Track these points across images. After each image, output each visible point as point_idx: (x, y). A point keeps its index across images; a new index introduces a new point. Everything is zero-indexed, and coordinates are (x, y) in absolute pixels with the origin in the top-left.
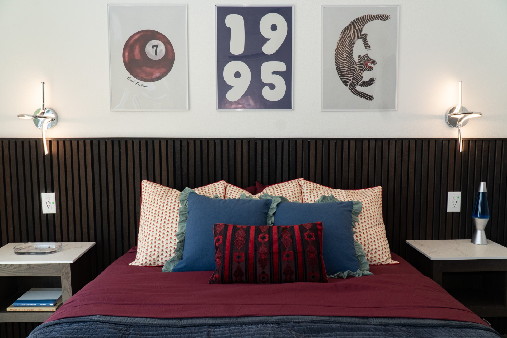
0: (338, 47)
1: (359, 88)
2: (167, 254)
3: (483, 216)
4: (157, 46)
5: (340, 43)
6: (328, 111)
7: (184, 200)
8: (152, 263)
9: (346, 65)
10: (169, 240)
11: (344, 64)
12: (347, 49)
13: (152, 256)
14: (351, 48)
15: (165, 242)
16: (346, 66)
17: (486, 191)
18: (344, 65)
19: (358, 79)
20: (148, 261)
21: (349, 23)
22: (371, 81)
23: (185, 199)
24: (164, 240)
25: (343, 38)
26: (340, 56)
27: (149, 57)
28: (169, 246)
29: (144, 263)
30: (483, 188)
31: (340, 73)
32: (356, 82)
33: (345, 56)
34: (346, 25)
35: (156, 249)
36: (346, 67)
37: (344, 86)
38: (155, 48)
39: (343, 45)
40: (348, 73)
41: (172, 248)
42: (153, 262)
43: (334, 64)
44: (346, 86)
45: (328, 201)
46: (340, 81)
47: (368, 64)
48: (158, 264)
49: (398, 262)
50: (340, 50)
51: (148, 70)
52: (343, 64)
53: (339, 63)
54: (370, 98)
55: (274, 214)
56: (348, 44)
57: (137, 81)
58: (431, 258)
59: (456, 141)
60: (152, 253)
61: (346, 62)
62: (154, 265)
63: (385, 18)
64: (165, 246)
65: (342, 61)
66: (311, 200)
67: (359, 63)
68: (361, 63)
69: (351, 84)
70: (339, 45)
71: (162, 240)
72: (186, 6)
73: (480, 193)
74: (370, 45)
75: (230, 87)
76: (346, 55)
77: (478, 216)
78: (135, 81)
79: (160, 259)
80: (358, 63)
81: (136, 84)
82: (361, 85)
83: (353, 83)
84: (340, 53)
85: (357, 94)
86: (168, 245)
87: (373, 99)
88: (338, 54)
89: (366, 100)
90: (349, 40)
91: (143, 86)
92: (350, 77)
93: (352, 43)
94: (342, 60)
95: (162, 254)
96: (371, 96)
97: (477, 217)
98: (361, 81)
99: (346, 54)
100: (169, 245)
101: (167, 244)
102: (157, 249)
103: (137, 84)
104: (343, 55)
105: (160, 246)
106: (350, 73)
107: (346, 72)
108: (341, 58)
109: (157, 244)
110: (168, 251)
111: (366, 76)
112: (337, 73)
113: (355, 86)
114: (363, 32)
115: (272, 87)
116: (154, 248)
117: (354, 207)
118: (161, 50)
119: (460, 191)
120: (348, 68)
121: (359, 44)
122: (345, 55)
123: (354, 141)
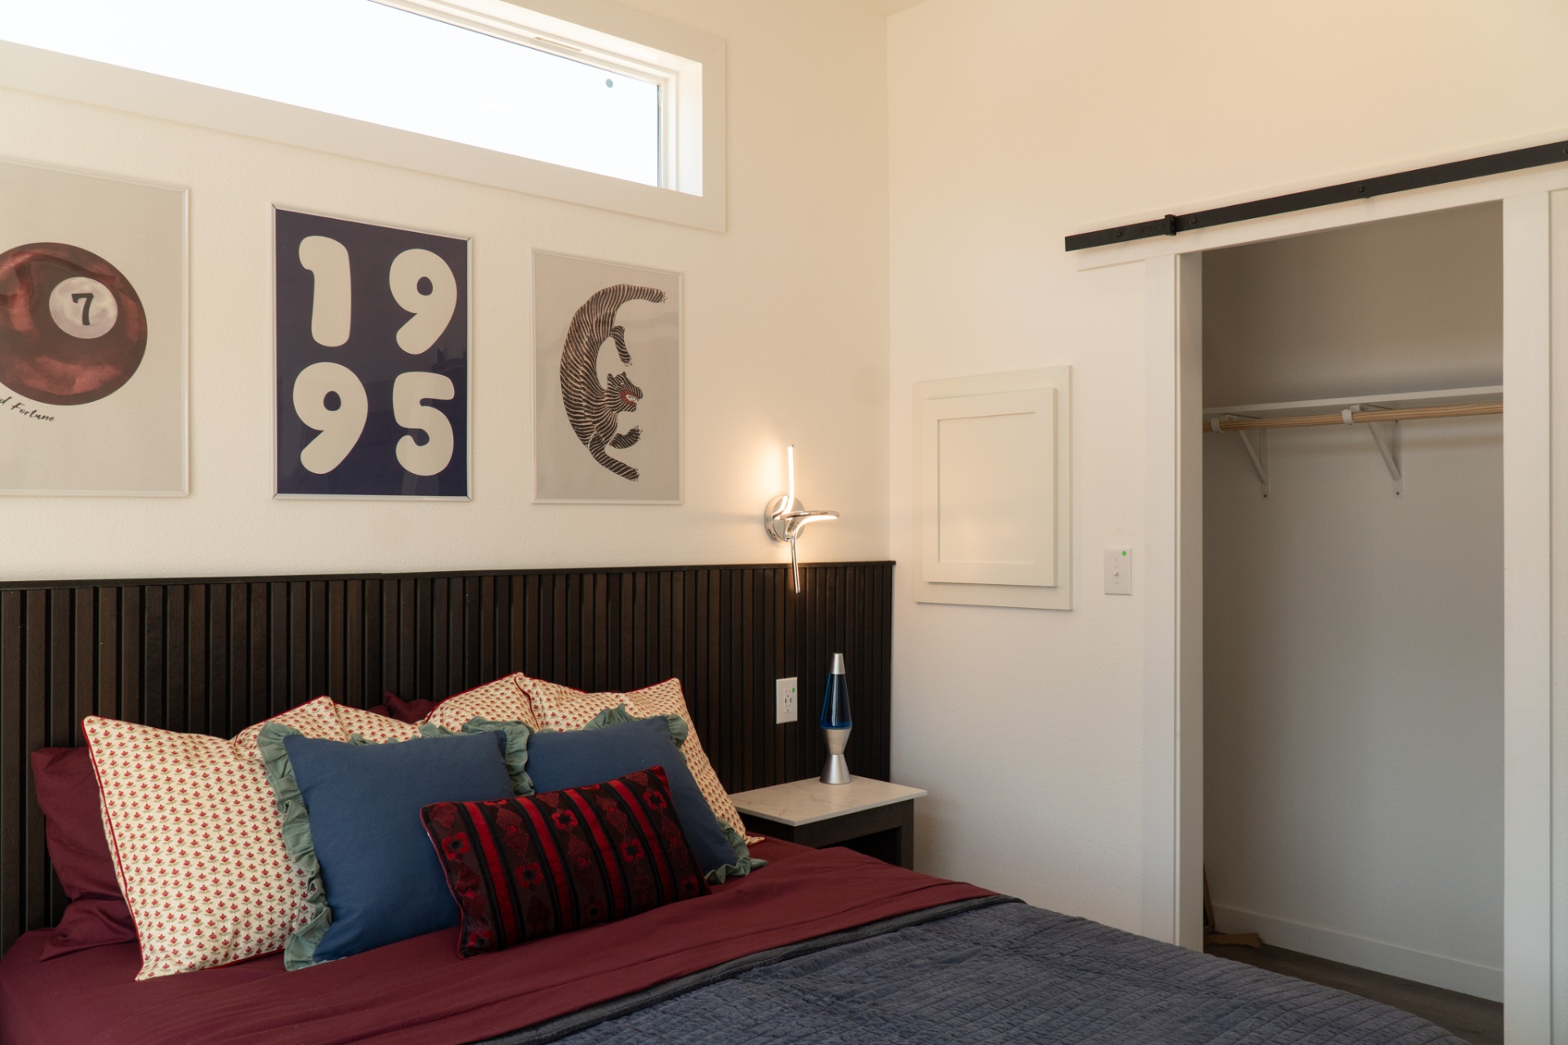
0: (566, 351)
1: (610, 451)
2: (263, 919)
3: (842, 724)
4: (89, 297)
5: (571, 342)
6: (547, 504)
7: (276, 760)
8: (220, 957)
9: (584, 395)
10: (262, 881)
11: (580, 392)
12: (586, 359)
13: (218, 937)
14: (593, 355)
15: (251, 887)
16: (584, 397)
17: (844, 672)
18: (580, 395)
19: (608, 428)
20: (208, 952)
21: (588, 298)
22: (633, 437)
23: (280, 755)
24: (246, 883)
25: (577, 330)
26: (571, 372)
27: (61, 327)
28: (263, 898)
29: (196, 960)
30: (837, 665)
31: (571, 412)
32: (604, 436)
33: (581, 374)
34: (583, 302)
35: (227, 912)
36: (584, 400)
37: (581, 443)
38: (82, 301)
39: (576, 346)
40: (587, 414)
41: (275, 900)
42: (223, 952)
43: (560, 390)
44: (585, 444)
45: (619, 720)
46: (572, 431)
47: (627, 396)
48: (236, 957)
49: (763, 839)
50: (572, 358)
51: (57, 366)
52: (578, 392)
53: (570, 388)
54: (632, 474)
55: (527, 765)
56: (586, 346)
57: (17, 398)
58: (794, 822)
59: (784, 569)
60: (216, 928)
61: (583, 388)
62: (224, 963)
63: (656, 296)
64: (254, 899)
65: (576, 384)
66: (568, 725)
67: (610, 392)
68: (613, 393)
69: (593, 440)
70: (568, 346)
71: (238, 884)
72: (187, 192)
73: (833, 676)
74: (630, 353)
75: (312, 434)
76: (583, 371)
77: (834, 724)
78: (10, 398)
79: (241, 940)
80: (607, 391)
81: (14, 407)
82: (614, 444)
83: (597, 439)
84: (572, 367)
85: (606, 463)
86: (261, 894)
87: (637, 476)
88: (567, 368)
89: (624, 478)
90: (588, 337)
91: (38, 417)
92: (591, 423)
93: (594, 346)
94: (576, 381)
95: (248, 925)
96: (634, 470)
97: (831, 726)
98: (614, 435)
99: (582, 368)
100: (265, 893)
101: (256, 891)
102: (231, 912)
103: (16, 409)
104: (577, 371)
105: (239, 902)
106: (592, 413)
107: (583, 411)
108: (573, 376)
109: (225, 899)
110: (264, 910)
111: (624, 422)
112: (565, 412)
113: (602, 444)
114: (616, 324)
115: (421, 437)
116: (218, 913)
117: (673, 729)
118: (104, 311)
119: (795, 676)
120: (588, 402)
121: (608, 347)
122: (581, 370)
123: (605, 576)
